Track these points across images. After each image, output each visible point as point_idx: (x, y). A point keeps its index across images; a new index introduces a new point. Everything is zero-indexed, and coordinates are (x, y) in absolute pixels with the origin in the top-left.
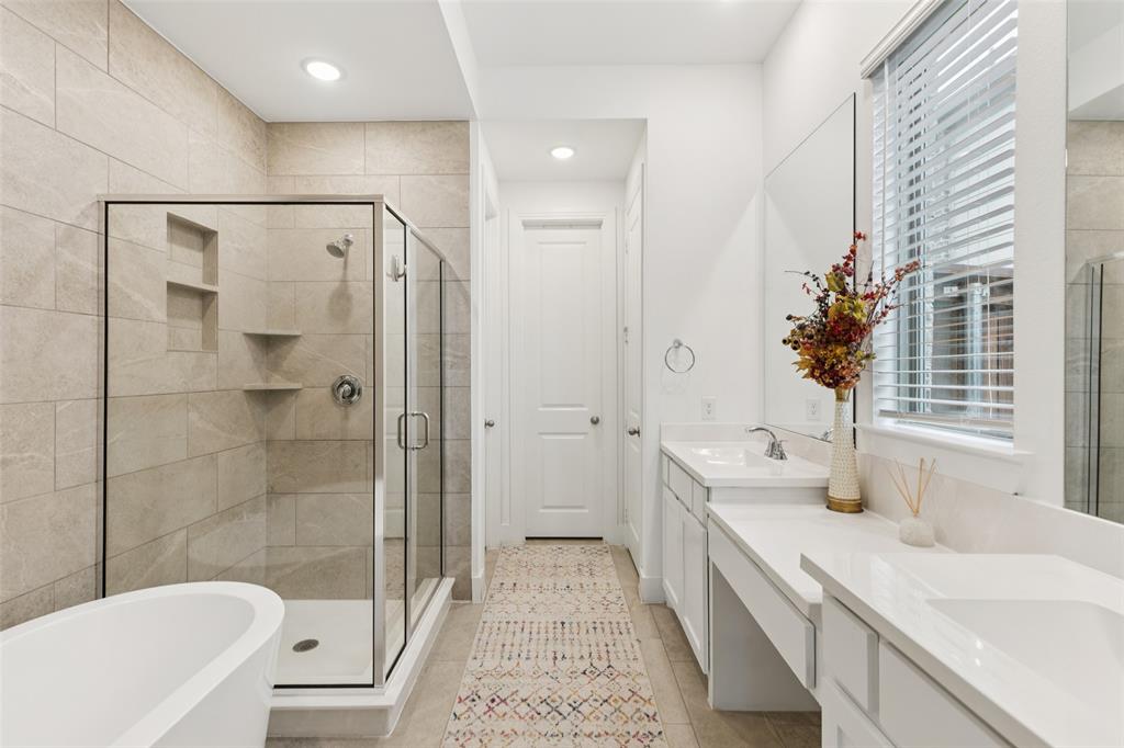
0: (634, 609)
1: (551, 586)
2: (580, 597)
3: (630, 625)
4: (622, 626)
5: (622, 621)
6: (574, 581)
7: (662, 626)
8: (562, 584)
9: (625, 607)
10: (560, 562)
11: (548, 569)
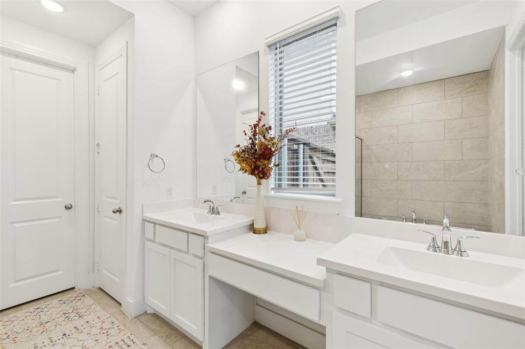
0: (127, 325)
1: (47, 342)
2: (81, 337)
3: (132, 337)
4: (127, 341)
5: (124, 337)
6: (68, 328)
7: (153, 327)
8: (57, 334)
9: (121, 327)
10: (44, 318)
11: (35, 329)
